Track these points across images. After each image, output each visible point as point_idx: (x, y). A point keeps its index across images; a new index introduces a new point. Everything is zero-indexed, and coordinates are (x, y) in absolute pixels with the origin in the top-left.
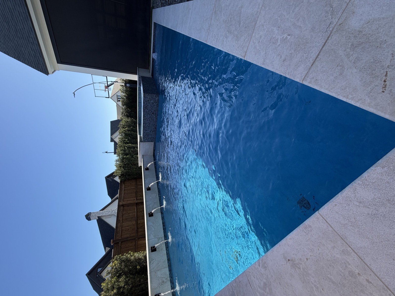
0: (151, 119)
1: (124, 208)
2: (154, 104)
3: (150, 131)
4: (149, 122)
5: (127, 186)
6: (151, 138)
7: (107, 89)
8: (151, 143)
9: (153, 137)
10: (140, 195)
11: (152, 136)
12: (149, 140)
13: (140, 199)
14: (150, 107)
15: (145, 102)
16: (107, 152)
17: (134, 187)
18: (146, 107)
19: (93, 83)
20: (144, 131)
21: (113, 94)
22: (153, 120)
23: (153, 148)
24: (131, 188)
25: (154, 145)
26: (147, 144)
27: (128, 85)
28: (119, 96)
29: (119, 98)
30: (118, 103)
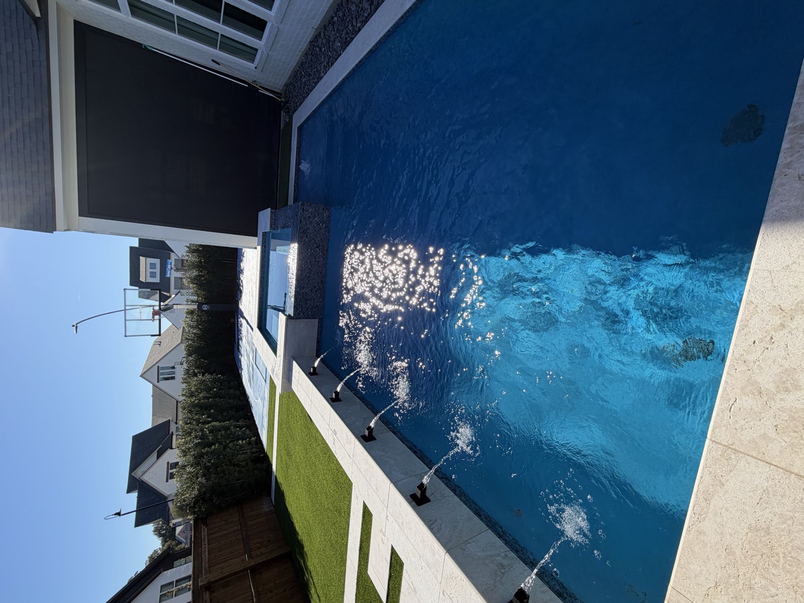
0: (314, 260)
1: (214, 594)
2: (321, 225)
3: (311, 290)
4: (310, 267)
5: (217, 529)
6: (313, 307)
7: (157, 317)
8: (312, 320)
9: (317, 305)
10: (258, 543)
11: (314, 302)
12: (308, 312)
13: (260, 554)
14: (312, 232)
15: (302, 220)
16: (119, 514)
17: (236, 528)
18: (303, 231)
19: (125, 310)
20: (298, 289)
21: (149, 367)
22: (318, 262)
23: (316, 337)
24: (228, 532)
25: (318, 326)
26: (303, 323)
27: (205, 307)
28: (163, 368)
29: (163, 374)
30: (159, 385)
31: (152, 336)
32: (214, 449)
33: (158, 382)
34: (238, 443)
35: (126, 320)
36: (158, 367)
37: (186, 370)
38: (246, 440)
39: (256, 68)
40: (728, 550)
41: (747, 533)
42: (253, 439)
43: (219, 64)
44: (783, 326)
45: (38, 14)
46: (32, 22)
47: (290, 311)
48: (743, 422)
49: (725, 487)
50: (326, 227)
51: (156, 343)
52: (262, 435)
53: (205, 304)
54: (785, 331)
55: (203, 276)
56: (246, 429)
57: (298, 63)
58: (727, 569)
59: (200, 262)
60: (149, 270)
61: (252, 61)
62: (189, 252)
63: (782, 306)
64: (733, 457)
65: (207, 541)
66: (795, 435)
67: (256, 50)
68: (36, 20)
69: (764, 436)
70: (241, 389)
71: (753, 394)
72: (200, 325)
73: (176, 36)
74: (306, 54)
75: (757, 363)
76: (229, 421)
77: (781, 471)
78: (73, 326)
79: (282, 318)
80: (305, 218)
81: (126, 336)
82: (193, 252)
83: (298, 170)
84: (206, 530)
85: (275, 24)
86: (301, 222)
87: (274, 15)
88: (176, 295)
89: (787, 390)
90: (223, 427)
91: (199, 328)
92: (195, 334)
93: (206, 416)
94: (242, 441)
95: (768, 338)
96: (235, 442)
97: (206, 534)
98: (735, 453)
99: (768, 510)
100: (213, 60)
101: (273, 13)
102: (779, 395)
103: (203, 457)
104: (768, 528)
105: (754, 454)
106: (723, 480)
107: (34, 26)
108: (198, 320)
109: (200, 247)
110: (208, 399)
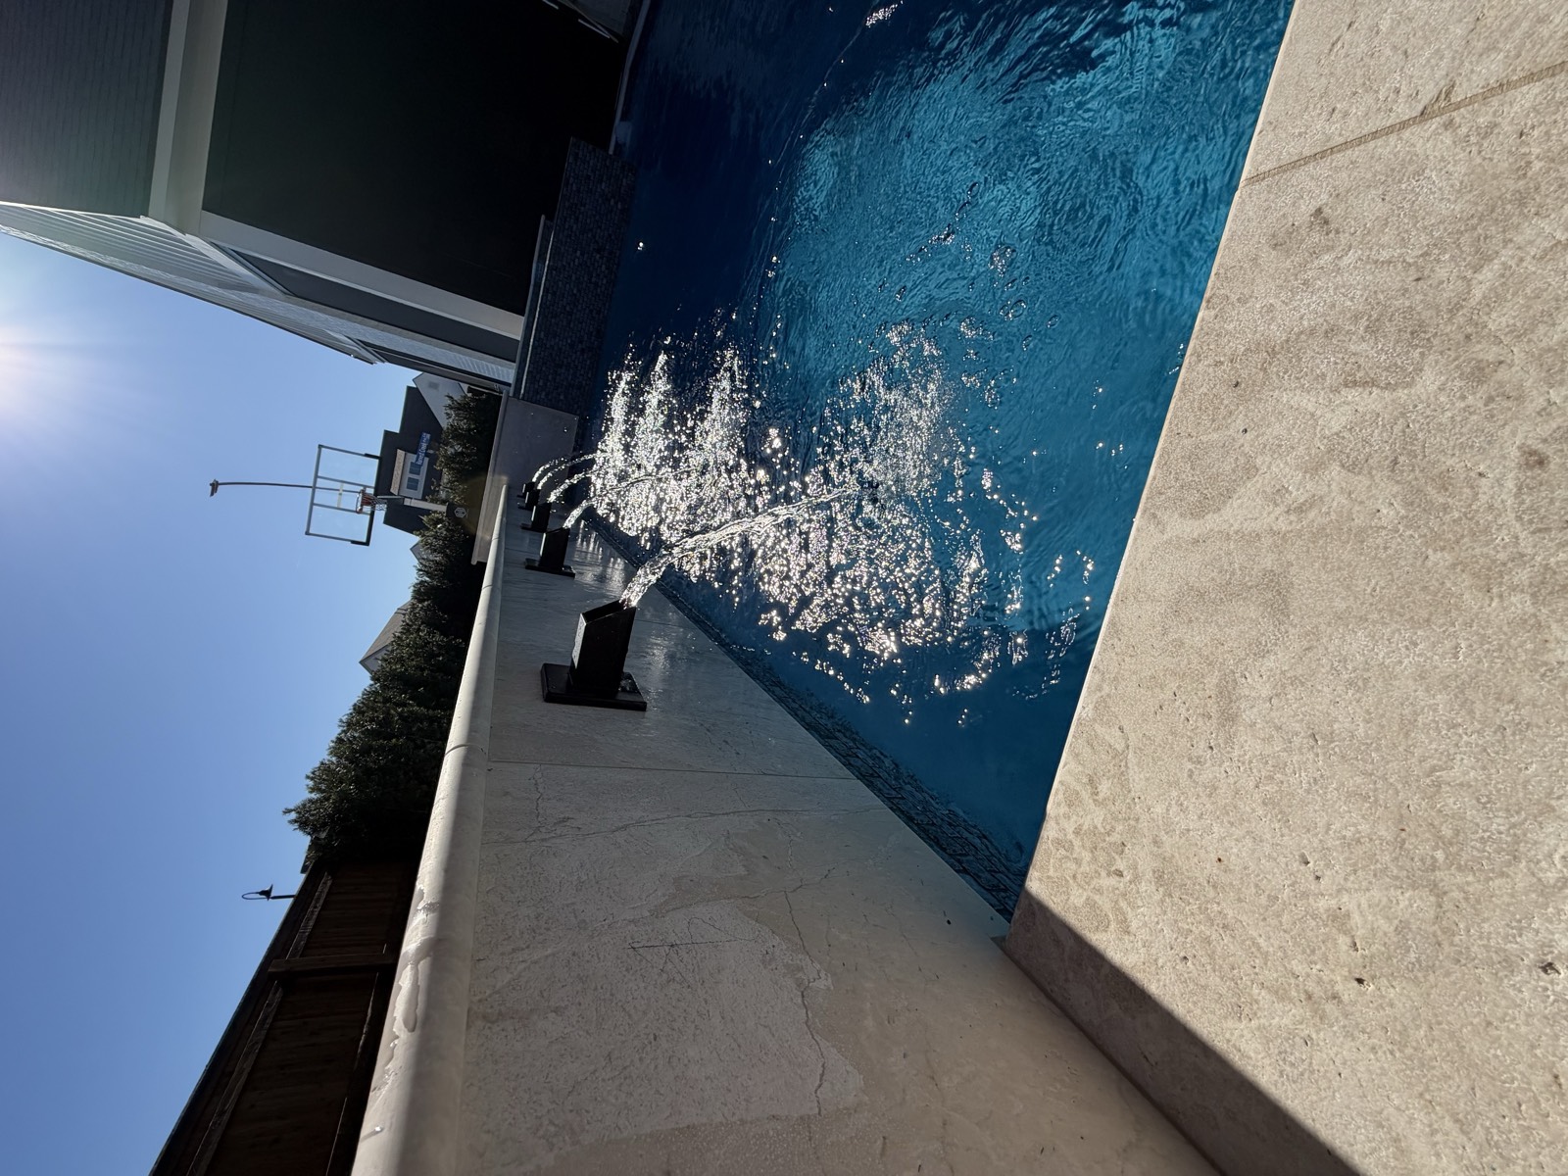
27: (460, 513)
31: (354, 542)
32: (395, 745)
35: (312, 504)
53: (463, 506)
55: (468, 456)
59: (469, 430)
60: (408, 475)
62: (451, 408)
65: (321, 901)
72: (447, 548)
81: (307, 533)
82: (459, 409)
84: (329, 883)
91: (444, 553)
92: (437, 563)
93: (407, 695)
97: (326, 890)
103: (369, 753)
108: (445, 539)
109: (472, 400)
110: (423, 670)
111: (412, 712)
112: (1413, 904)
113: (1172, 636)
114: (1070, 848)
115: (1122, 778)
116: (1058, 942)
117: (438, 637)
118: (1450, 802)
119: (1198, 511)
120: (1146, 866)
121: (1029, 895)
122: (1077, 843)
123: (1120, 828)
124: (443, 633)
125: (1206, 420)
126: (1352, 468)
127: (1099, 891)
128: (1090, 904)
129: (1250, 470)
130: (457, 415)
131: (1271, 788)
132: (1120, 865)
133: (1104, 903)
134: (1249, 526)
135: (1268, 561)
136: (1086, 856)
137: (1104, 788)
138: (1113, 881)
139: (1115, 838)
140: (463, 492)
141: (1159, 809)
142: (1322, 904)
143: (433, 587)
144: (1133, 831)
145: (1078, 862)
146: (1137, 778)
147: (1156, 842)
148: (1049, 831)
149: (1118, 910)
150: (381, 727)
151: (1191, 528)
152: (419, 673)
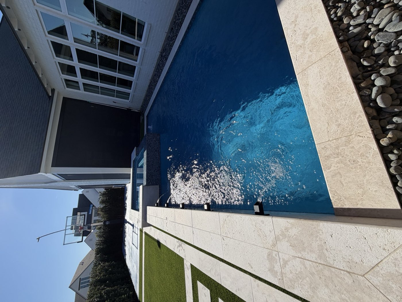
0: (154, 157)
2: (156, 142)
3: (154, 171)
6: (156, 179)
8: (156, 186)
11: (156, 177)
12: (154, 182)
14: (153, 145)
18: (149, 145)
21: (75, 279)
23: (159, 195)
25: (159, 188)
26: (151, 187)
27: (107, 223)
28: (83, 279)
29: (83, 283)
30: (79, 292)
31: (78, 242)
33: (79, 290)
34: (121, 297)
35: (65, 235)
36: (80, 278)
37: (95, 263)
38: (127, 294)
39: (130, 102)
40: (323, 105)
41: (324, 92)
42: (131, 293)
43: (115, 103)
44: (295, 25)
45: (50, 95)
46: (48, 97)
47: (145, 183)
48: (302, 59)
49: (309, 84)
50: (159, 142)
51: (81, 264)
52: (136, 289)
53: (107, 221)
54: (297, 25)
55: (107, 206)
56: (127, 289)
57: (145, 95)
58: (327, 112)
59: (106, 199)
61: (128, 100)
62: (101, 195)
63: (292, 21)
64: (306, 72)
66: (316, 47)
67: (130, 94)
68: (49, 97)
69: (309, 57)
70: (125, 267)
71: (299, 49)
72: (104, 235)
73: (100, 95)
74: (148, 91)
75: (295, 40)
76: (117, 286)
77: (319, 61)
78: (37, 239)
79: (141, 187)
80: (149, 139)
81: (64, 244)
82: (103, 195)
83: (147, 129)
85: (135, 82)
86: (147, 141)
87: (135, 78)
88: (94, 230)
89: (306, 38)
90: (113, 290)
91: (103, 237)
93: (104, 286)
94: (124, 296)
95: (294, 31)
96: (120, 297)
98: (305, 71)
99: (324, 77)
100: (113, 102)
101: (134, 78)
102: (306, 42)
104: (328, 83)
105: (310, 65)
106: (307, 83)
107: (48, 99)
108: (103, 232)
109: (106, 191)
110: (106, 276)
111: (107, 291)
112: (362, 190)
113: (333, 179)
114: (336, 201)
115: (337, 193)
116: (340, 210)
117: (107, 264)
118: (359, 182)
119: (329, 169)
120: (344, 198)
121: (335, 208)
122: (336, 200)
123: (339, 197)
124: (108, 262)
125: (325, 162)
126: (339, 163)
127: (341, 203)
128: (341, 205)
129: (331, 165)
130: (103, 197)
131: (348, 187)
132: (341, 200)
133: (342, 204)
134: (334, 169)
135: (337, 171)
136: (338, 201)
137: (336, 194)
138: (342, 201)
139: (340, 198)
140: (107, 217)
141: (342, 193)
142: (357, 193)
143: (101, 248)
144: (341, 196)
145: (338, 202)
146: (338, 192)
147: (343, 196)
148: (332, 201)
149: (344, 204)
150: (100, 299)
151: (329, 171)
152: (105, 277)
